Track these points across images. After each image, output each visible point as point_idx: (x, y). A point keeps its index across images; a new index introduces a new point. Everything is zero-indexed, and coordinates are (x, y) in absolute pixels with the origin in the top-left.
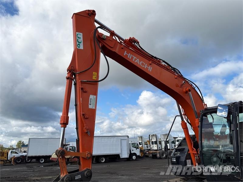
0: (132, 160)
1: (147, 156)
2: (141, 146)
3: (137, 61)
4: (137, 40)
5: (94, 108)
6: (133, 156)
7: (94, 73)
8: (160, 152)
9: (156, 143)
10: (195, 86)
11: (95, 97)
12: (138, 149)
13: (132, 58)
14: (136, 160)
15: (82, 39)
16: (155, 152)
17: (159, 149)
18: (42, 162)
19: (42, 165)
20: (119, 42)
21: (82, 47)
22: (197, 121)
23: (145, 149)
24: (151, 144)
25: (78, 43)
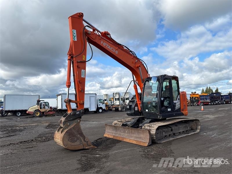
0: (99, 113)
1: (111, 110)
2: (105, 102)
3: (109, 47)
4: (109, 33)
5: (84, 77)
6: (100, 109)
7: (83, 56)
8: (121, 107)
9: (118, 99)
10: (144, 63)
11: (84, 70)
12: (104, 104)
13: (106, 45)
14: (101, 113)
15: (76, 34)
16: (117, 107)
17: (121, 104)
18: (18, 115)
19: (19, 118)
20: (98, 35)
21: (76, 40)
22: (142, 85)
23: (109, 104)
24: (114, 100)
25: (74, 37)
